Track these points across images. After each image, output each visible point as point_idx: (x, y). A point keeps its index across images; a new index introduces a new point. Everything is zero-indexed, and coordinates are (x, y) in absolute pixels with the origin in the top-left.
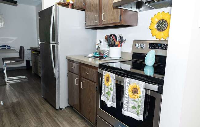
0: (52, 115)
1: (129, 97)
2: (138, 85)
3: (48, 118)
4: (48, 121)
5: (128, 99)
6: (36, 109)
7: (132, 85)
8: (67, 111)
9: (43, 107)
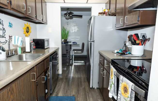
0: (86, 90)
1: (121, 94)
2: (127, 85)
3: (83, 92)
4: (82, 94)
5: (121, 96)
6: (79, 84)
7: (123, 83)
8: (97, 91)
9: (84, 83)
